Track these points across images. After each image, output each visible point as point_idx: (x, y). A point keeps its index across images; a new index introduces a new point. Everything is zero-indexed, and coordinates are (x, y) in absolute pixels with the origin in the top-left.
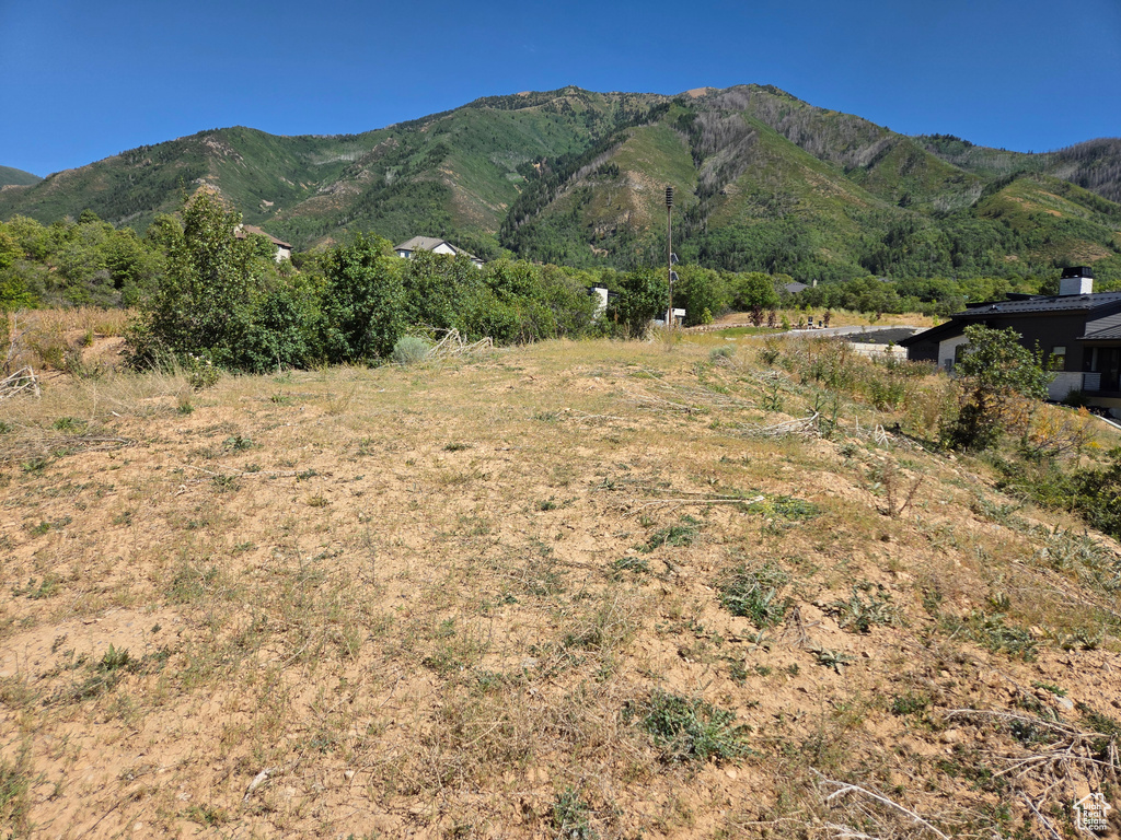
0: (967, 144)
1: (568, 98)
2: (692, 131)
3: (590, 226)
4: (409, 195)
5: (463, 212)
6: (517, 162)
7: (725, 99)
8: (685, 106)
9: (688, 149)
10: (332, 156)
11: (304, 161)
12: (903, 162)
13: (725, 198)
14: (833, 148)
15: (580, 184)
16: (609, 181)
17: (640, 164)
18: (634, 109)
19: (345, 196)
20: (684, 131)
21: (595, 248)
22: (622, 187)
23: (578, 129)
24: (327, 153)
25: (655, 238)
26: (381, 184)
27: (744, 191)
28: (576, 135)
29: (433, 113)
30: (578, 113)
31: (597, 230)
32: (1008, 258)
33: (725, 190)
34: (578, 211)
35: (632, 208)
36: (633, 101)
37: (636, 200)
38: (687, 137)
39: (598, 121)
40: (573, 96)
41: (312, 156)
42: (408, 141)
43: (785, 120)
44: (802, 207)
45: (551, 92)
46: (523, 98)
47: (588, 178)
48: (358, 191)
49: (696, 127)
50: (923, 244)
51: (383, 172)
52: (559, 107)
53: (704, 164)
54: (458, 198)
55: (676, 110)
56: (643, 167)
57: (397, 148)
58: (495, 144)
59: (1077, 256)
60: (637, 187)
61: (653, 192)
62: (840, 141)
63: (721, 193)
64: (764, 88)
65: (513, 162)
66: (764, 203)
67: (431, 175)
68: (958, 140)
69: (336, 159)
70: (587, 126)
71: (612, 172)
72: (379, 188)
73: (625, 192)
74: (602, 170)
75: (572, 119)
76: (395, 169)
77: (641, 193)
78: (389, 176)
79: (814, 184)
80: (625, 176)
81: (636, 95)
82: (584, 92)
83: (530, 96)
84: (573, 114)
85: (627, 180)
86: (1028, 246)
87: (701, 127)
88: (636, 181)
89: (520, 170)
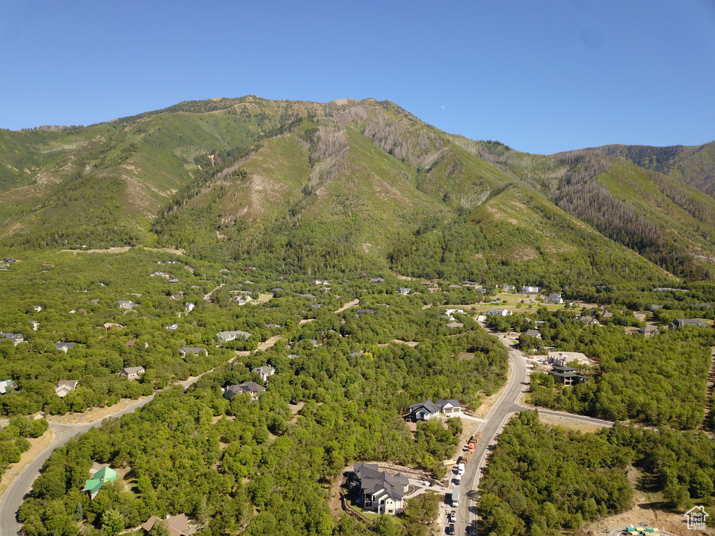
0: (507, 148)
1: (247, 104)
2: (312, 141)
3: (219, 216)
4: (92, 188)
5: (131, 201)
6: (196, 154)
7: (352, 112)
8: (313, 122)
9: (307, 154)
10: (57, 146)
11: (32, 150)
12: (449, 168)
13: (317, 199)
14: (412, 154)
15: (219, 183)
16: (238, 182)
17: (264, 169)
18: (295, 113)
19: (47, 185)
20: (306, 141)
21: (220, 234)
22: (246, 187)
23: (250, 127)
24: (54, 143)
25: (262, 227)
26: (79, 175)
27: (331, 194)
28: (249, 132)
29: (148, 111)
30: (253, 115)
31: (223, 220)
32: (477, 255)
33: (317, 193)
34: (213, 204)
35: (250, 204)
36: (296, 107)
37: (255, 198)
38: (308, 145)
39: (267, 121)
40: (251, 102)
41: (40, 146)
42: (114, 138)
43: (387, 130)
44: (366, 208)
45: (236, 99)
46: (216, 102)
47: (225, 178)
48: (58, 181)
49: (315, 139)
50: (426, 244)
51: (83, 165)
52: (239, 111)
53: (315, 167)
54: (130, 190)
55: (306, 125)
56: (267, 172)
57: (104, 143)
58: (182, 141)
59: (516, 257)
60: (257, 188)
61: (269, 192)
62: (418, 148)
63: (315, 194)
64: (381, 103)
65: (193, 153)
66: (342, 203)
67: (113, 172)
68: (502, 145)
69: (59, 149)
70: (258, 125)
71: (243, 175)
72: (76, 178)
73: (247, 191)
74: (235, 173)
75: (247, 119)
76: (94, 162)
77: (260, 192)
78: (88, 168)
79: (379, 189)
80: (250, 178)
81: (298, 102)
82: (260, 99)
83: (221, 101)
84: (249, 116)
85: (251, 182)
86: (490, 247)
87: (319, 138)
88: (258, 183)
89: (197, 161)
